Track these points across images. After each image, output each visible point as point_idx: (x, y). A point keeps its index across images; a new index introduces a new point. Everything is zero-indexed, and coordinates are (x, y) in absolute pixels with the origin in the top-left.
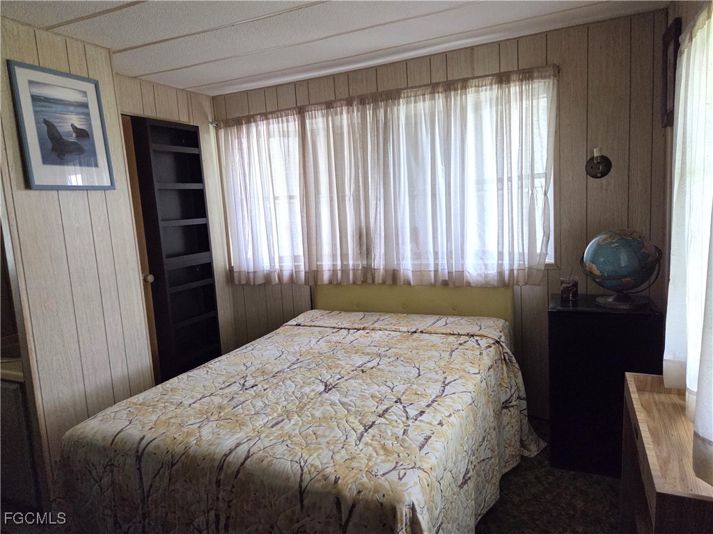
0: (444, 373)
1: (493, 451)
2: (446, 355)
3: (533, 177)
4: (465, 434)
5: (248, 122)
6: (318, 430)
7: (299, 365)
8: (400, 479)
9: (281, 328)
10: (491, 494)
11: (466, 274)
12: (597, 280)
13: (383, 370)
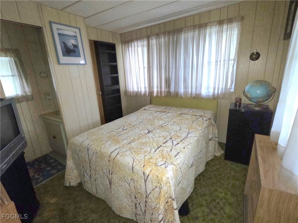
0: (189, 129)
1: (204, 155)
2: (191, 123)
3: (229, 60)
4: (193, 151)
5: (131, 42)
6: (142, 147)
7: (142, 123)
8: (166, 168)
9: (139, 110)
10: (202, 168)
11: (202, 95)
12: (249, 99)
13: (168, 127)
